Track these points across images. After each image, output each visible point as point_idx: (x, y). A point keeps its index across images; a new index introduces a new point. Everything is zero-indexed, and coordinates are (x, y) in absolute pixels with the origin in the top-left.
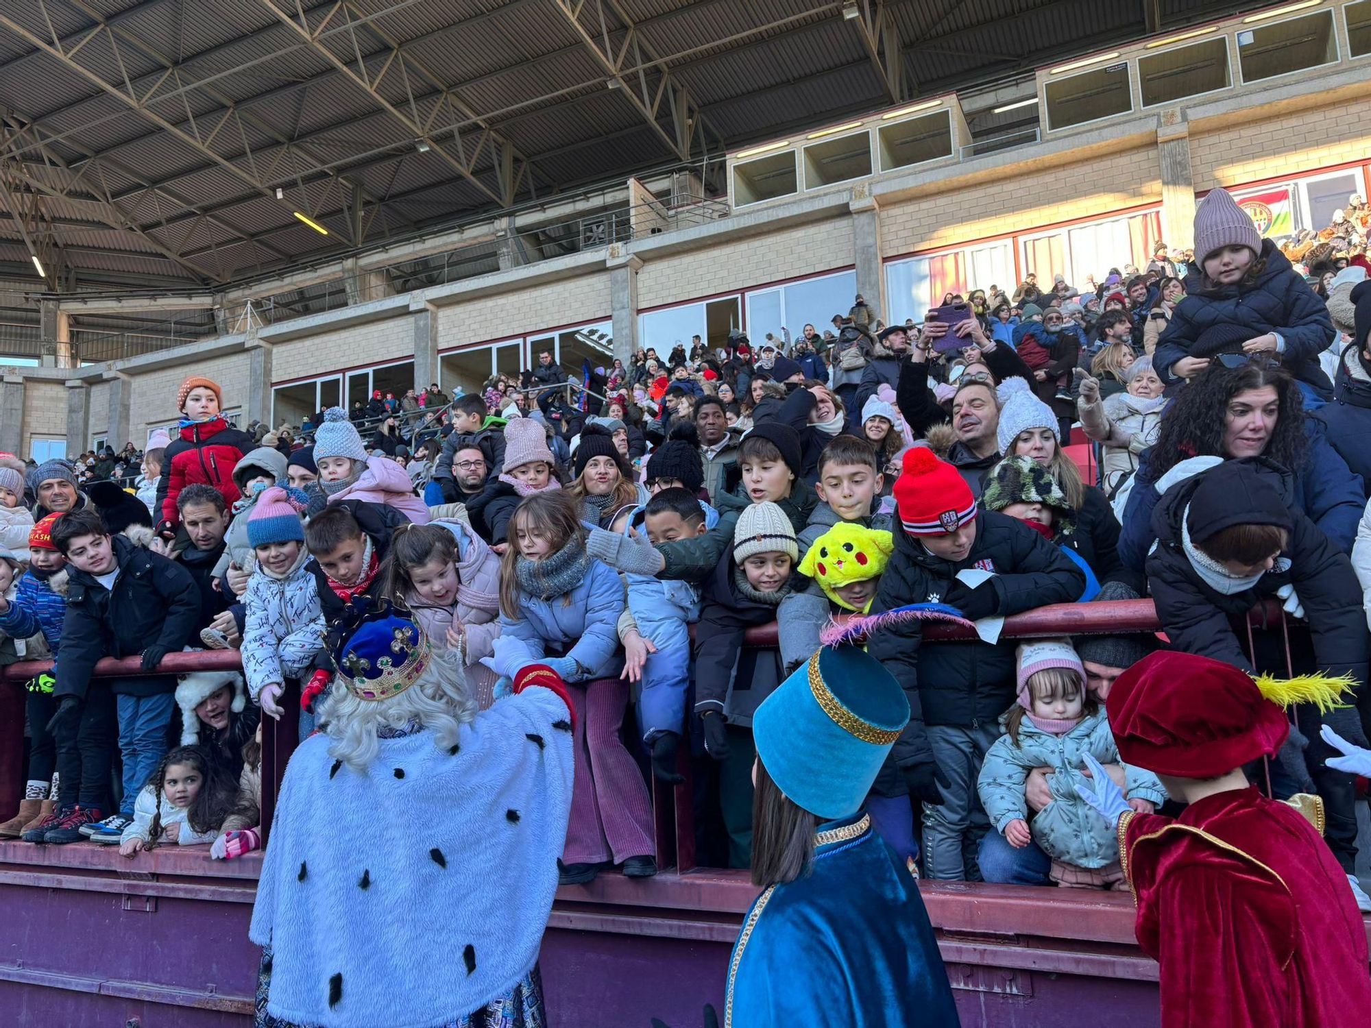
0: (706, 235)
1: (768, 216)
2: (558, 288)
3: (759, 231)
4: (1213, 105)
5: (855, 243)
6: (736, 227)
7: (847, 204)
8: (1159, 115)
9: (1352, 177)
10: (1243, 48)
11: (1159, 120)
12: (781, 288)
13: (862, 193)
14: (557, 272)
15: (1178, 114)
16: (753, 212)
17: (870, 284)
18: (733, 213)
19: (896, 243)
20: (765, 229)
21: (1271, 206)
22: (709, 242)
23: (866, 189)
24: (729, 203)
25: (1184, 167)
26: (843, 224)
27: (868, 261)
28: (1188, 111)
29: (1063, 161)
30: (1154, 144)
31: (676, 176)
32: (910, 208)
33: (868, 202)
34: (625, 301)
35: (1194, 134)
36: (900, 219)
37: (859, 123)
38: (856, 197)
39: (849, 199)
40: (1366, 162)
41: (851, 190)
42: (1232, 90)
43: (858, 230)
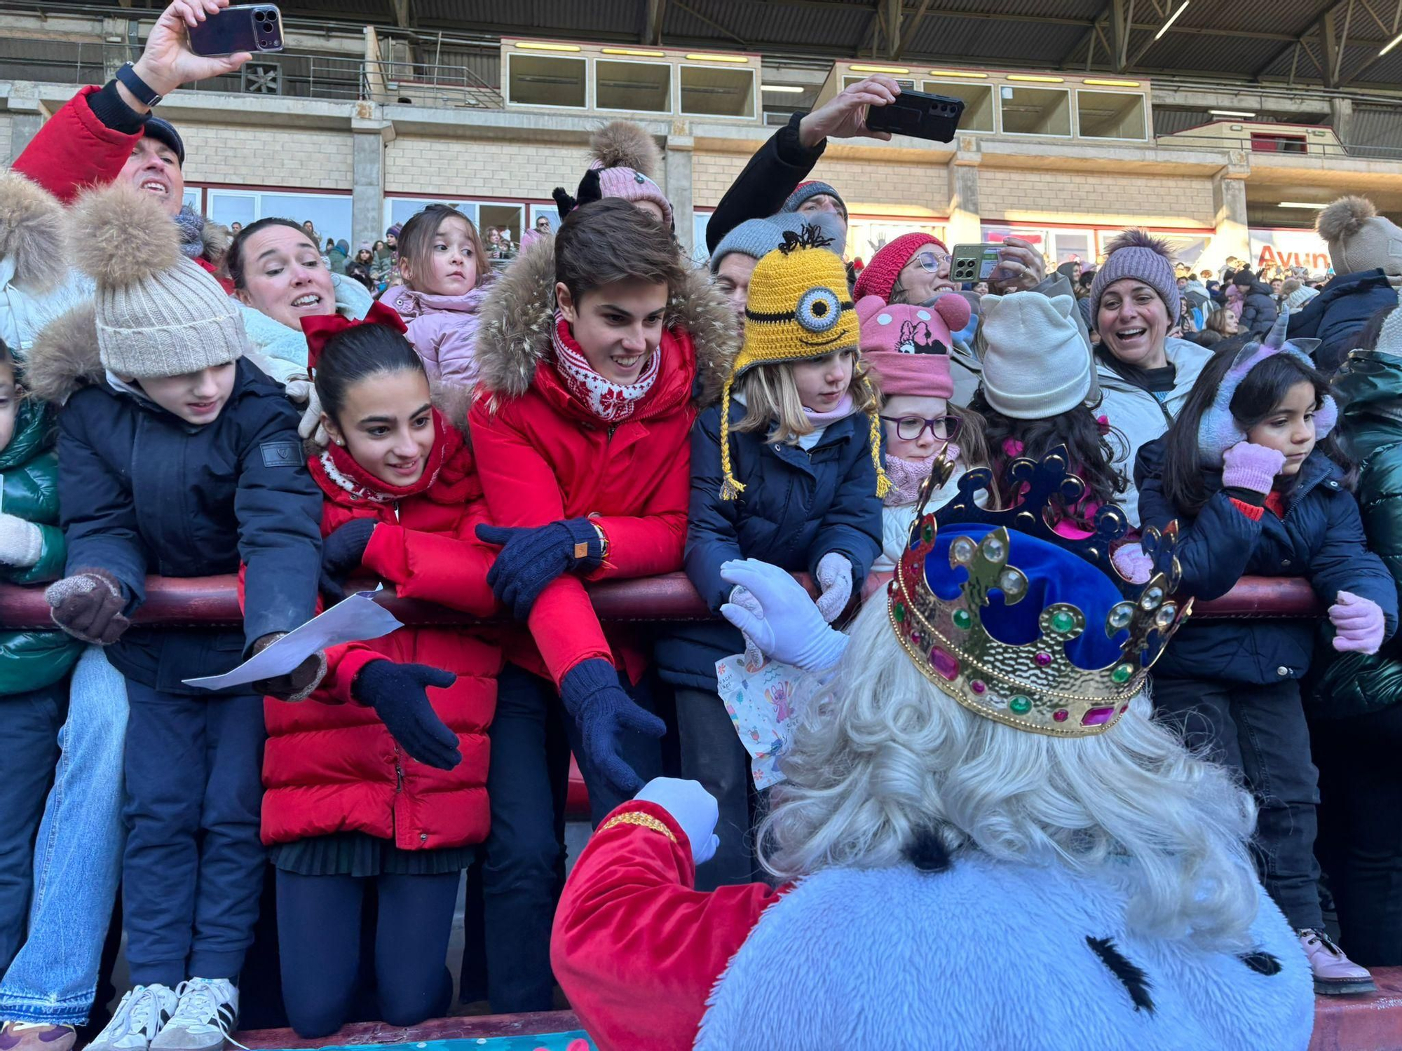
0: (493, 124)
1: (573, 125)
2: (265, 135)
3: (554, 138)
6: (532, 127)
7: (666, 137)
8: (958, 139)
9: (1085, 238)
10: (1005, 102)
11: (959, 143)
13: (682, 130)
14: (272, 115)
15: (974, 143)
16: (555, 115)
18: (507, 109)
19: (706, 193)
20: (562, 138)
22: (491, 134)
23: (687, 127)
24: (502, 94)
25: (973, 194)
27: (682, 205)
28: (983, 144)
30: (946, 163)
31: (392, 42)
33: (687, 142)
34: (374, 175)
35: (984, 166)
36: (712, 170)
37: (661, 54)
38: (675, 132)
39: (669, 132)
40: (1096, 227)
41: (670, 123)
42: (994, 135)
43: (672, 168)
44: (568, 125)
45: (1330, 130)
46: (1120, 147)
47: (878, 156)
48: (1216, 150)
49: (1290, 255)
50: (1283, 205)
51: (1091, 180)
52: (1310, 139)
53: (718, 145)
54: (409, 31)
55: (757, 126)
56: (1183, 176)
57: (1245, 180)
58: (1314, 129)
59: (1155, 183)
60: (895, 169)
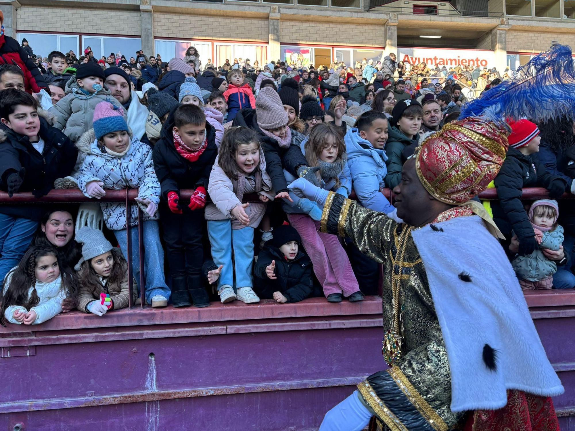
1: (97, 1)
3: (91, 6)
4: (289, 9)
5: (141, 26)
7: (139, 6)
8: (271, 7)
11: (270, 9)
12: (102, 38)
13: (146, 2)
15: (277, 9)
17: (148, 47)
19: (160, 31)
20: (94, 6)
23: (148, 1)
25: (277, 32)
26: (134, 15)
27: (148, 36)
28: (281, 9)
29: (234, 14)
30: (267, 18)
32: (168, 16)
33: (149, 7)
34: (10, 23)
35: (281, 19)
36: (163, 20)
38: (143, 3)
39: (141, 3)
40: (333, 46)
42: (293, 6)
43: (143, 20)
44: (95, 0)
45: (448, 3)
46: (342, 11)
47: (237, 15)
48: (384, 12)
49: (416, 59)
50: (421, 37)
51: (332, 26)
52: (439, 7)
53: (164, 9)
55: (180, 1)
56: (372, 24)
57: (397, 26)
58: (441, 3)
59: (359, 27)
60: (245, 20)
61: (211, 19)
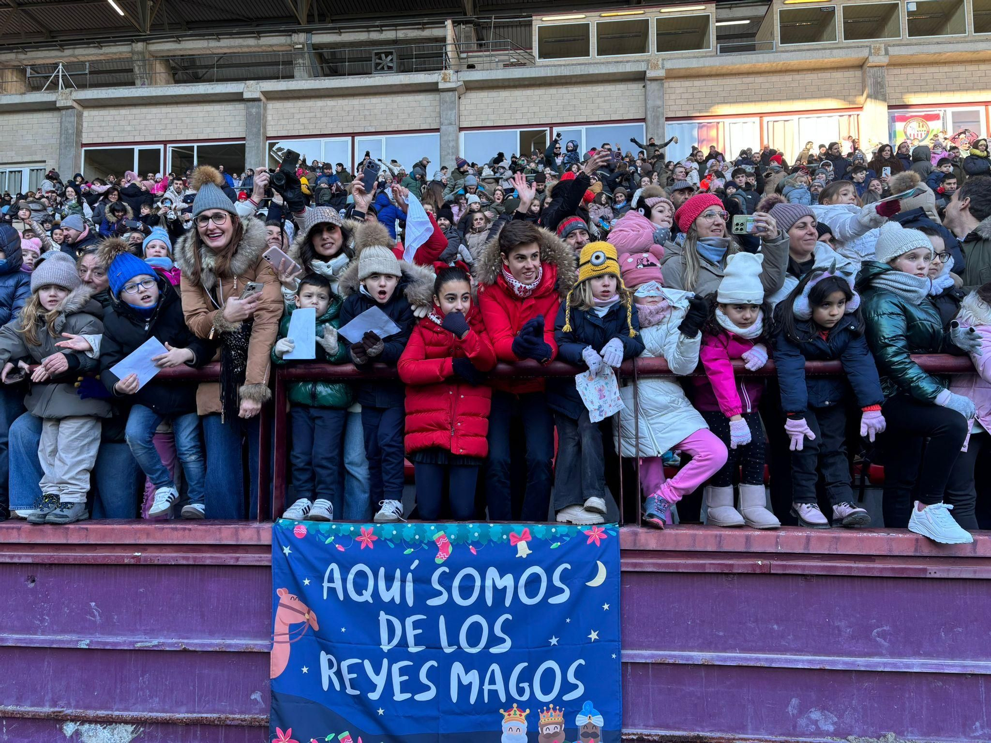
0: (528, 76)
1: (581, 71)
2: (387, 99)
4: (905, 47)
5: (645, 103)
6: (554, 75)
7: (645, 72)
8: (870, 47)
9: (978, 112)
10: (910, 13)
11: (870, 51)
12: (583, 128)
13: (657, 65)
14: (391, 86)
15: (883, 49)
16: (568, 65)
18: (537, 64)
19: (673, 108)
20: (574, 80)
21: (930, 123)
23: (660, 63)
24: (534, 54)
25: (882, 87)
26: (635, 88)
27: (657, 118)
28: (890, 48)
29: (800, 67)
30: (860, 66)
31: (463, 26)
32: (687, 83)
33: (661, 73)
34: (453, 118)
36: (678, 91)
37: (642, 12)
38: (652, 67)
39: (648, 68)
40: (987, 103)
41: (648, 61)
42: (901, 40)
43: (650, 93)
44: (578, 71)
47: (805, 67)
51: (983, 67)
53: (682, 73)
54: (474, 17)
55: (711, 56)
60: (819, 75)
61: (760, 79)
